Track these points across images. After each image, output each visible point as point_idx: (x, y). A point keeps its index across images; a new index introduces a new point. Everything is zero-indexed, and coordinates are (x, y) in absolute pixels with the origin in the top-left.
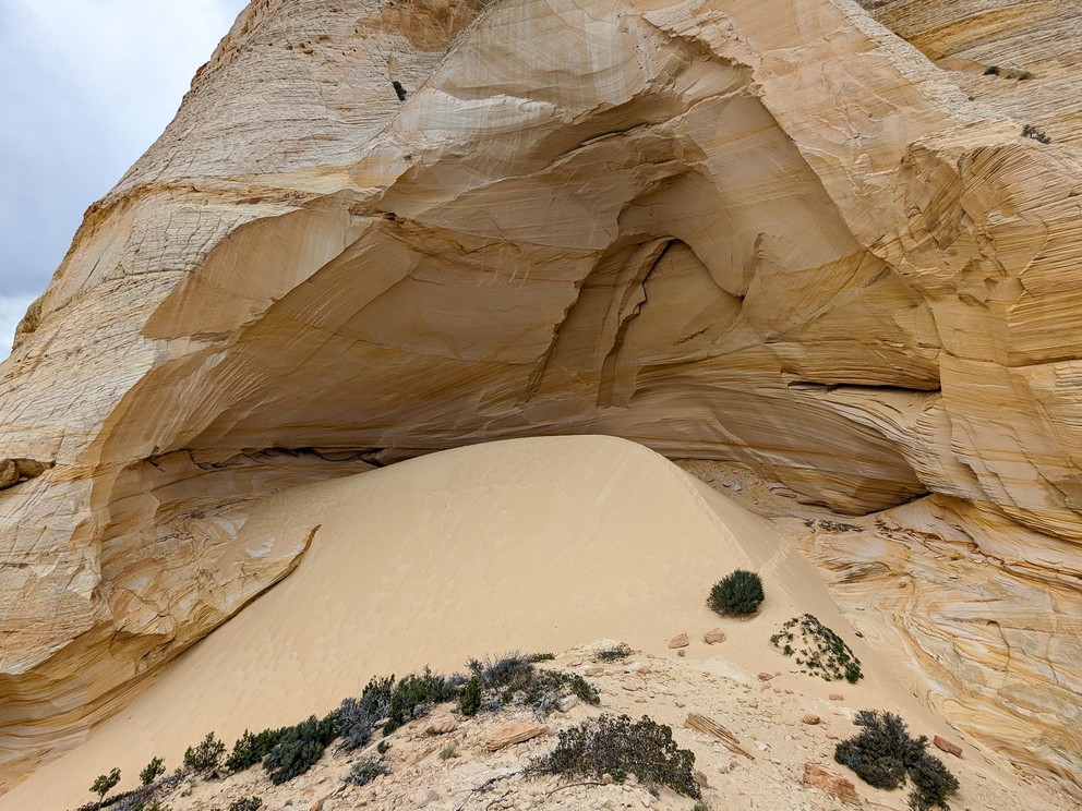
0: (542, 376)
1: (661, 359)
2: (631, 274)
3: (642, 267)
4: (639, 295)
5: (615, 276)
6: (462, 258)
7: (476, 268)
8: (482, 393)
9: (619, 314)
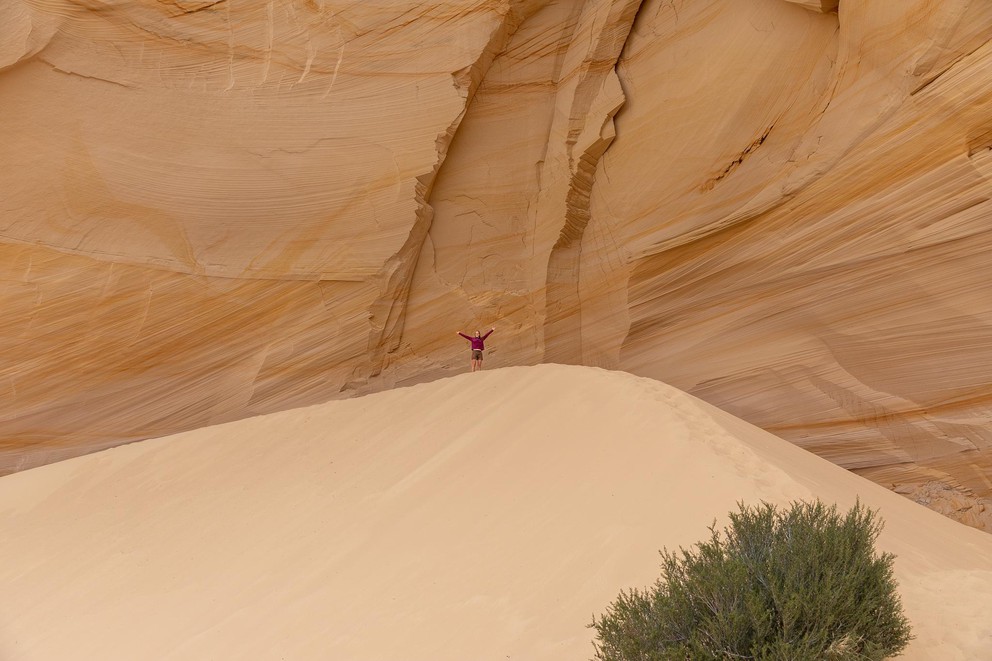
0: (404, 315)
1: (677, 231)
2: (584, 47)
3: (608, 26)
4: (609, 94)
5: (551, 59)
6: (176, 25)
7: (211, 51)
8: (261, 357)
9: (571, 144)
